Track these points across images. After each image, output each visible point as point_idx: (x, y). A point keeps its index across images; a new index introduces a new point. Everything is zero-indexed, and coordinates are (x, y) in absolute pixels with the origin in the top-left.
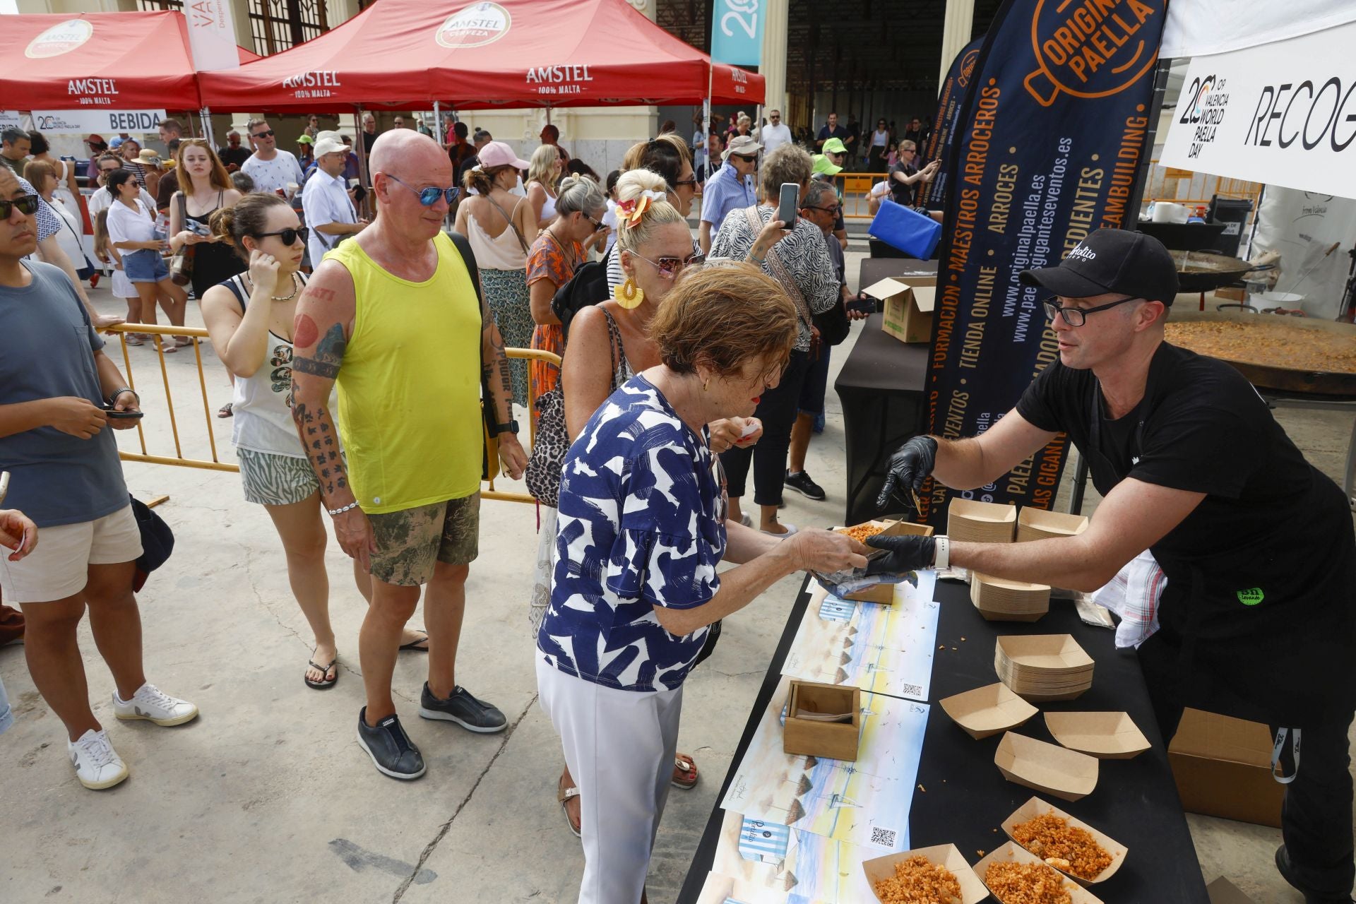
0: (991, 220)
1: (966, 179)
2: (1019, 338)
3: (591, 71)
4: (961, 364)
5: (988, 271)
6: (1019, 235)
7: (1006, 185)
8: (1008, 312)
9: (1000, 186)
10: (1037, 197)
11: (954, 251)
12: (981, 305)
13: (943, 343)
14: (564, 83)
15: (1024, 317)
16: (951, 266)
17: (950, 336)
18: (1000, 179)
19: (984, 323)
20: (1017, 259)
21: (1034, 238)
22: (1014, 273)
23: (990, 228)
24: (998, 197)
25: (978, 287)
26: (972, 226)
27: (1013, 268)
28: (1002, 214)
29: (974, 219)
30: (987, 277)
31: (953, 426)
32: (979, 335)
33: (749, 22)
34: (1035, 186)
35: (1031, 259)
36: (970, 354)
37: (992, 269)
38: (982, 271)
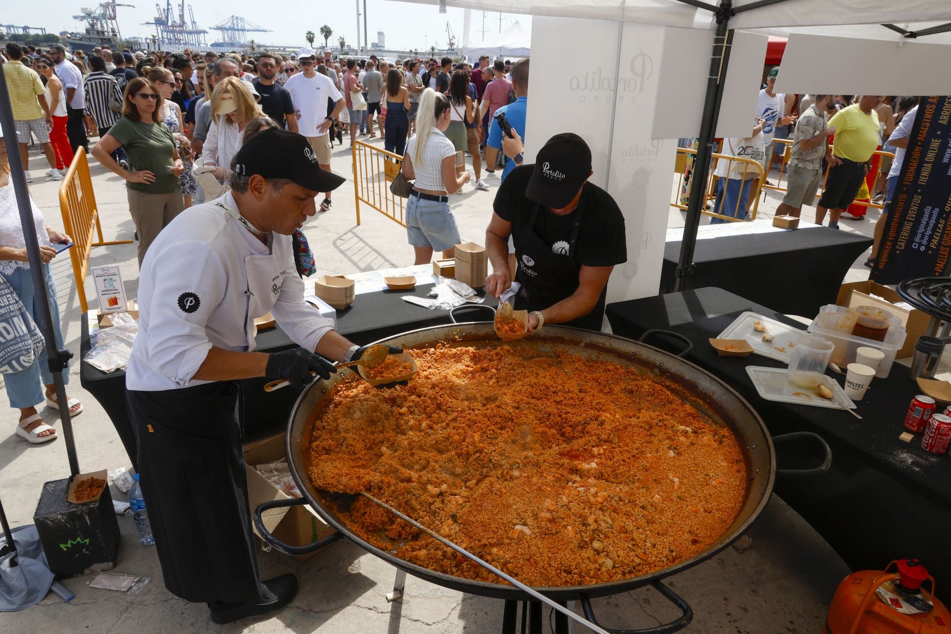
4: (919, 183)
5: (936, 141)
11: (921, 131)
12: (931, 156)
13: (911, 173)
16: (919, 138)
17: (915, 170)
19: (932, 164)
23: (940, 122)
25: (930, 148)
26: (930, 121)
28: (947, 116)
30: (935, 144)
31: (913, 212)
32: (929, 170)
36: (923, 178)
37: (939, 140)
38: (933, 140)
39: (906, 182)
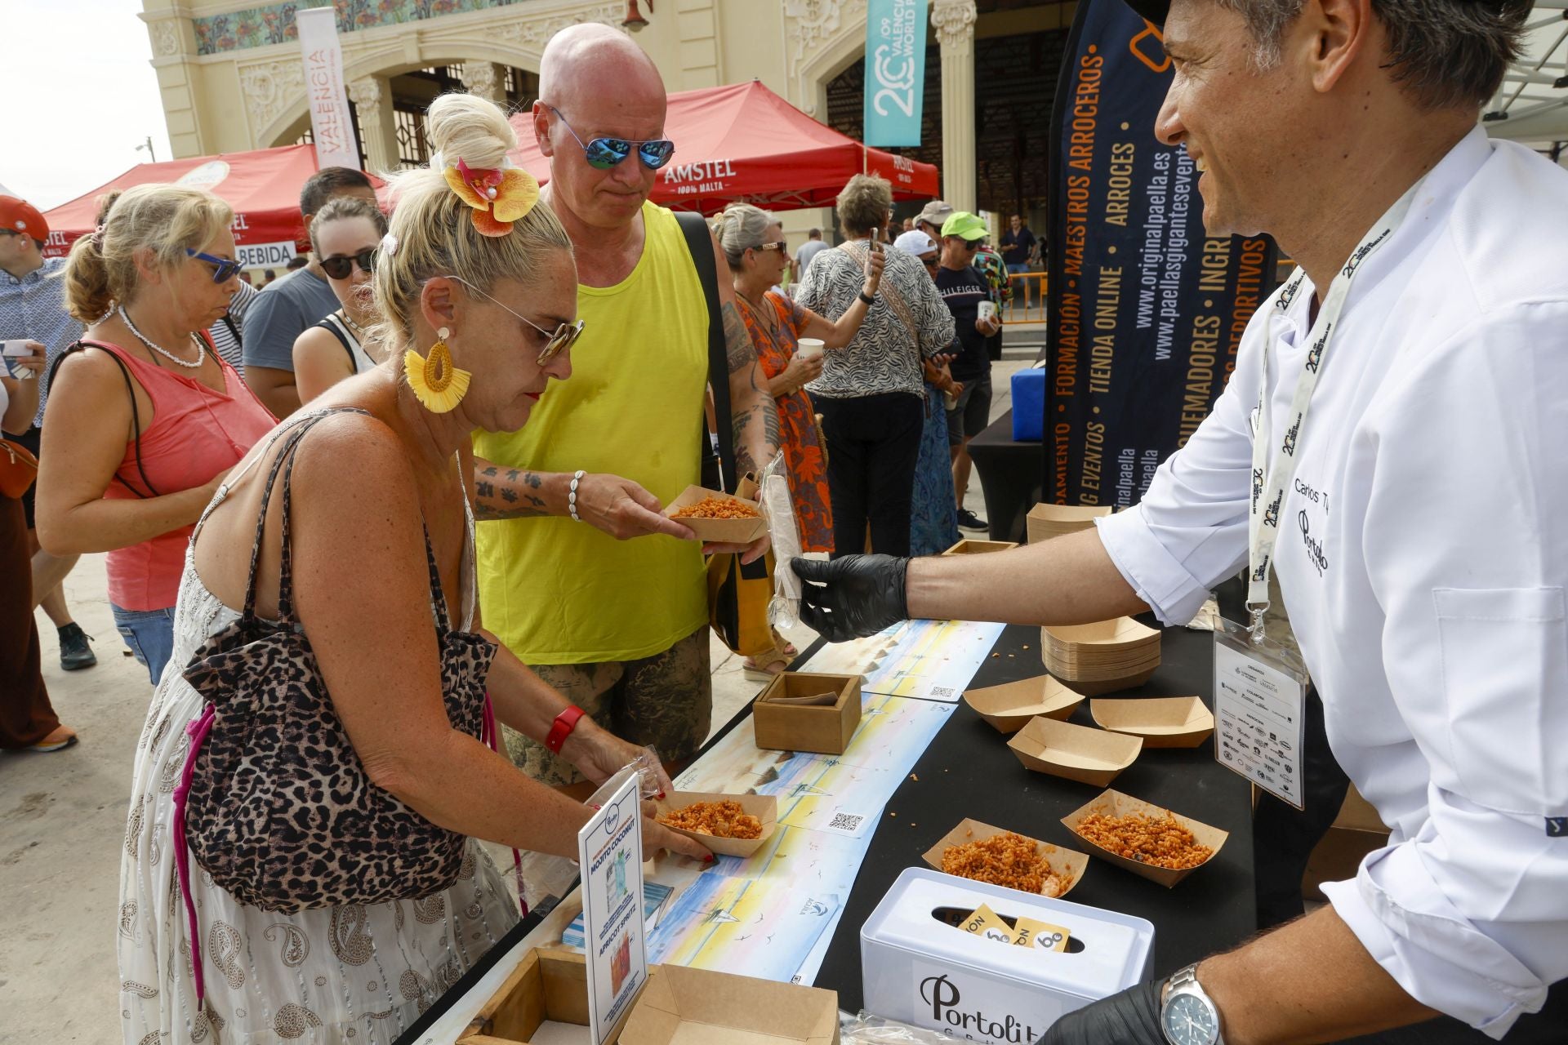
0: (1108, 210)
1: (1072, 164)
2: (1163, 354)
3: (734, 165)
4: (1092, 389)
5: (1110, 272)
6: (1145, 226)
7: (1121, 167)
8: (1144, 322)
9: (1115, 170)
10: (1163, 180)
11: (1068, 252)
12: (1106, 314)
13: (1069, 364)
14: (705, 181)
15: (1166, 329)
16: (1067, 271)
17: (1077, 355)
18: (1113, 160)
19: (1112, 337)
20: (1146, 256)
21: (1166, 229)
22: (1145, 273)
23: (1108, 220)
24: (1114, 182)
25: (1100, 292)
26: (1084, 220)
27: (1142, 268)
28: (1121, 202)
29: (1085, 211)
30: (1110, 280)
31: (1092, 468)
32: (1108, 352)
33: (904, 98)
34: (1158, 166)
35: (1165, 255)
36: (1099, 375)
37: (1115, 269)
38: (1102, 272)
39: (1060, 389)
